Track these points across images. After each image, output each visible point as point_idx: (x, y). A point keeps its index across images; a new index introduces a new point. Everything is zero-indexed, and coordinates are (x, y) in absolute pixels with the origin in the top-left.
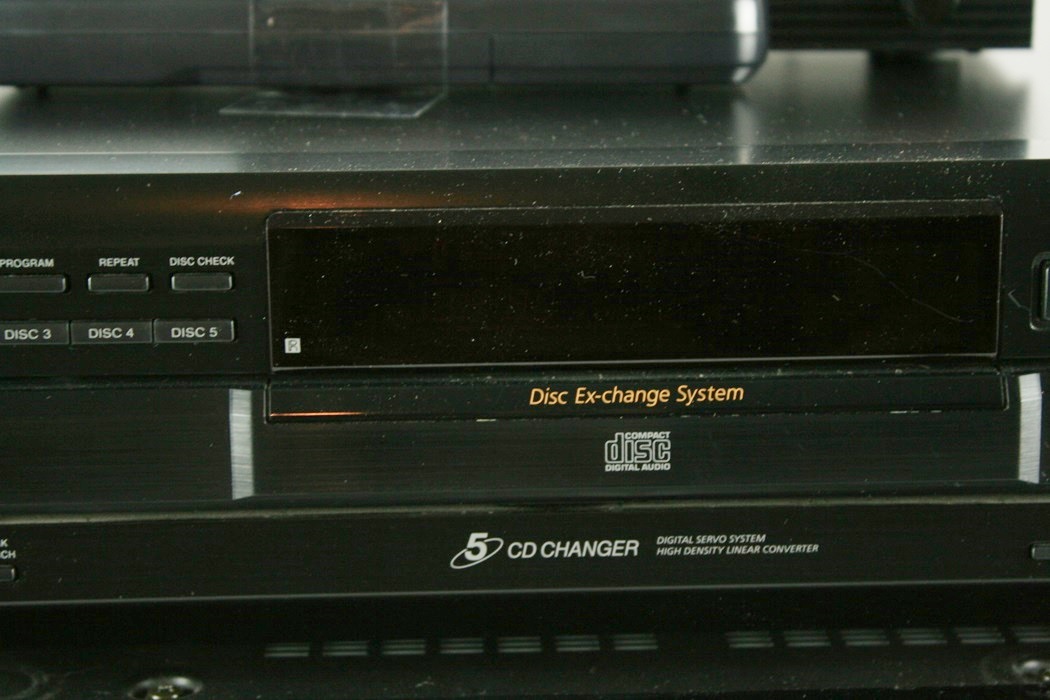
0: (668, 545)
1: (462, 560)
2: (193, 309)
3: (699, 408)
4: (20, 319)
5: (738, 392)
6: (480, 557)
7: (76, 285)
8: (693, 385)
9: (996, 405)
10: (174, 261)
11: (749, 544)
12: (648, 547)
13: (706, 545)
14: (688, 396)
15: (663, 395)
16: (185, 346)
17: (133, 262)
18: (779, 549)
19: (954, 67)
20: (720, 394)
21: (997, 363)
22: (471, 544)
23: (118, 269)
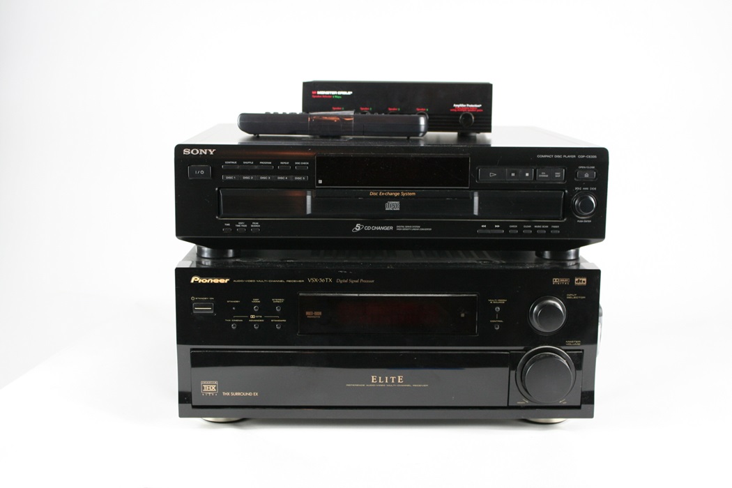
0: (399, 228)
1: (355, 230)
2: (300, 173)
3: (406, 197)
4: (263, 175)
5: (414, 194)
6: (359, 229)
7: (276, 167)
8: (404, 192)
9: (469, 198)
10: (296, 163)
11: (416, 228)
12: (395, 228)
13: (407, 228)
14: (403, 194)
15: (398, 194)
16: (298, 181)
17: (288, 163)
18: (423, 229)
19: (475, 137)
20: (410, 194)
21: (469, 189)
22: (357, 226)
23: (284, 164)
